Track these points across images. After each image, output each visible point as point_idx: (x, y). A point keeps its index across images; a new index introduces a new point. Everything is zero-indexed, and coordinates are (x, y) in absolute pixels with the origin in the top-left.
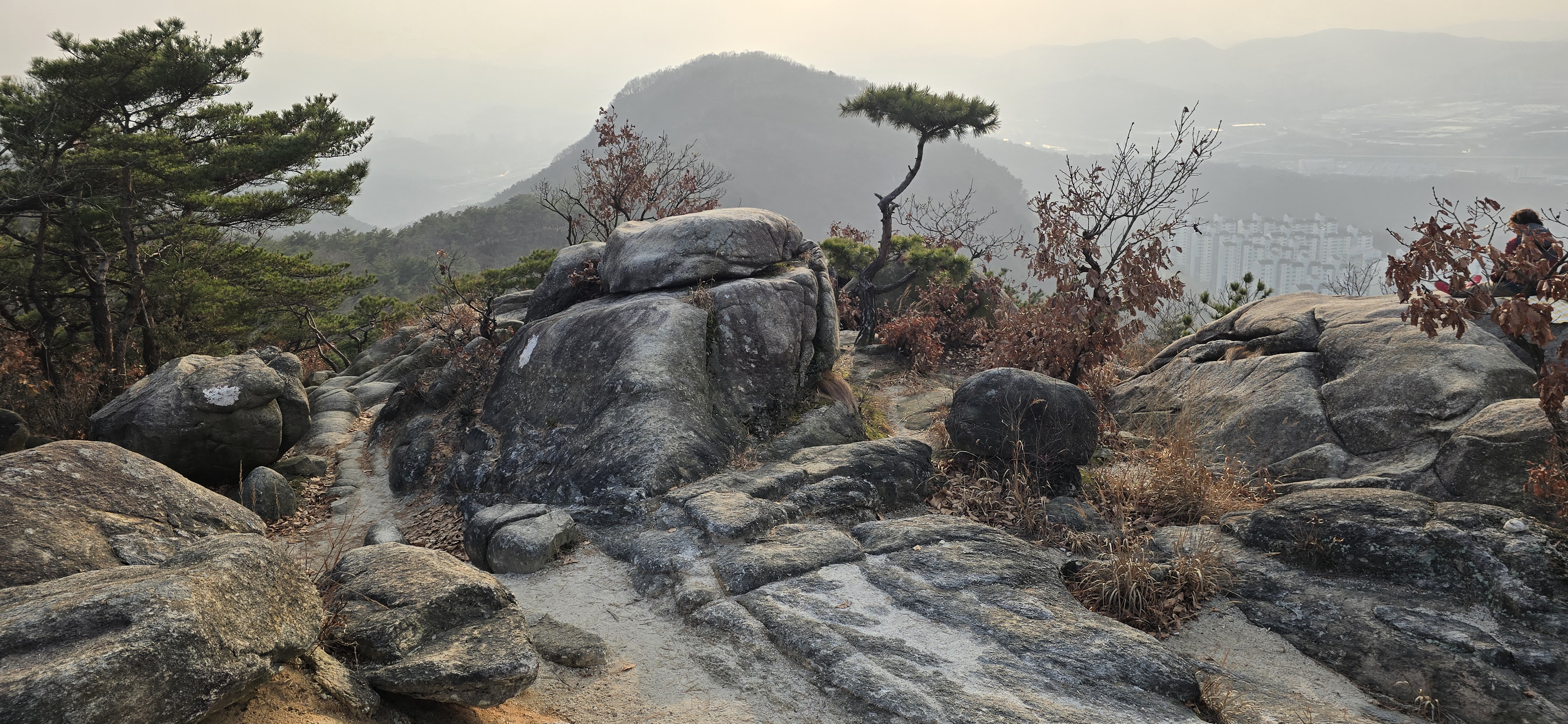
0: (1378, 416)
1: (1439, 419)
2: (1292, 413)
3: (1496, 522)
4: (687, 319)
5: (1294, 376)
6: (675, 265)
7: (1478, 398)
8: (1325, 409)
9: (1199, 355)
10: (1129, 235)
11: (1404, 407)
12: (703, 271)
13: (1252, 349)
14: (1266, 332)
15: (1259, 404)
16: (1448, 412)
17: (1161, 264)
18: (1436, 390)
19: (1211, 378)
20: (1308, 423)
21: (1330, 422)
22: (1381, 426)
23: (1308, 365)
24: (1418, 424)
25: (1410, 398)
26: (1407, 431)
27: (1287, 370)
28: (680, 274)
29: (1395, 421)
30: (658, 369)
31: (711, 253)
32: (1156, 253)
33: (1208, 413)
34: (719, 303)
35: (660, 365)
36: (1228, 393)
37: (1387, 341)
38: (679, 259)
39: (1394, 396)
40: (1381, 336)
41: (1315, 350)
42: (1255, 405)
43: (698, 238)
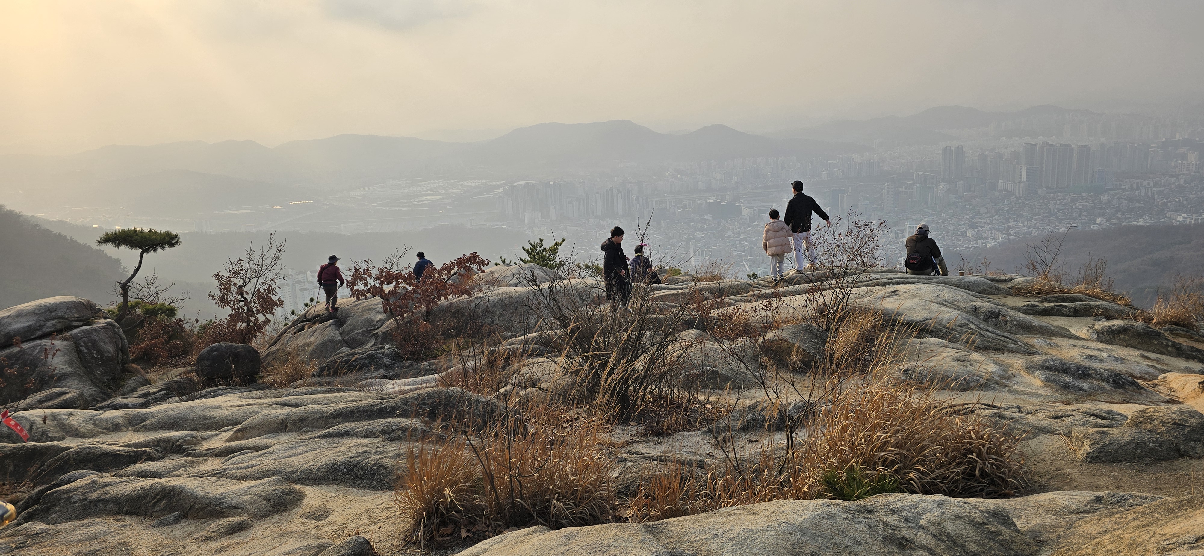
0: (358, 334)
1: (375, 330)
2: (331, 341)
3: (383, 348)
4: (66, 346)
5: (330, 328)
6: (42, 326)
7: (384, 321)
8: (342, 337)
9: (294, 331)
10: (258, 284)
11: (365, 329)
12: (59, 326)
13: (314, 323)
14: (318, 316)
15: (319, 341)
16: (377, 327)
17: (273, 294)
18: (373, 321)
19: (301, 338)
20: (337, 342)
21: (343, 340)
22: (359, 337)
23: (335, 324)
24: (369, 333)
25: (366, 325)
26: (367, 336)
27: (328, 327)
28: (45, 330)
29: (363, 334)
30: (65, 367)
31: (60, 318)
32: (270, 290)
33: (302, 351)
34: (75, 339)
35: (65, 365)
36: (308, 341)
37: (358, 309)
38: (43, 323)
39: (362, 326)
40: (356, 308)
41: (337, 318)
42: (318, 342)
43: (52, 312)
